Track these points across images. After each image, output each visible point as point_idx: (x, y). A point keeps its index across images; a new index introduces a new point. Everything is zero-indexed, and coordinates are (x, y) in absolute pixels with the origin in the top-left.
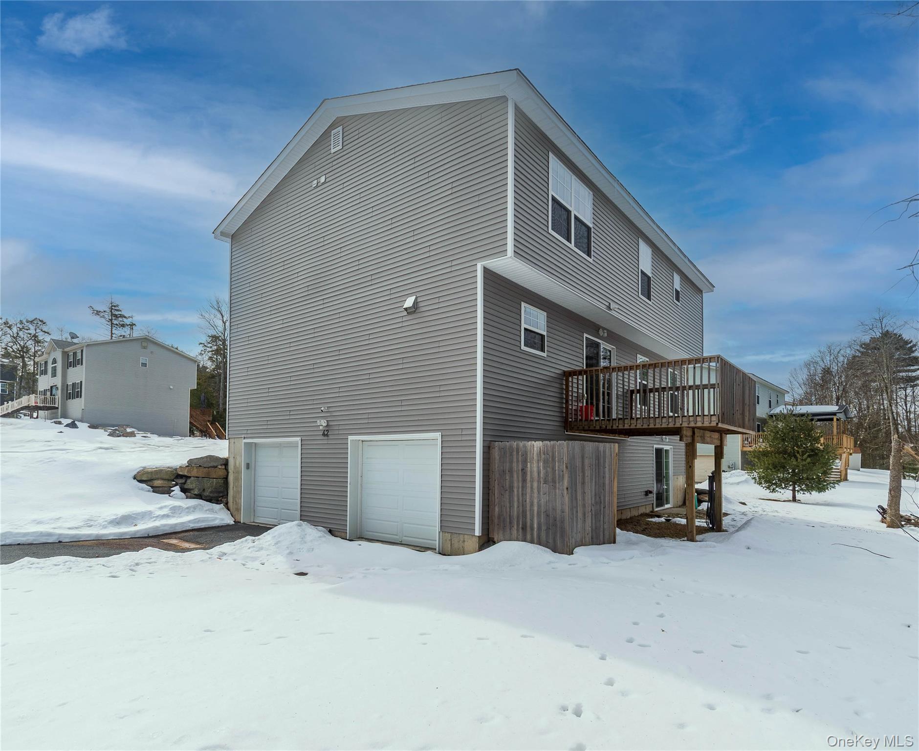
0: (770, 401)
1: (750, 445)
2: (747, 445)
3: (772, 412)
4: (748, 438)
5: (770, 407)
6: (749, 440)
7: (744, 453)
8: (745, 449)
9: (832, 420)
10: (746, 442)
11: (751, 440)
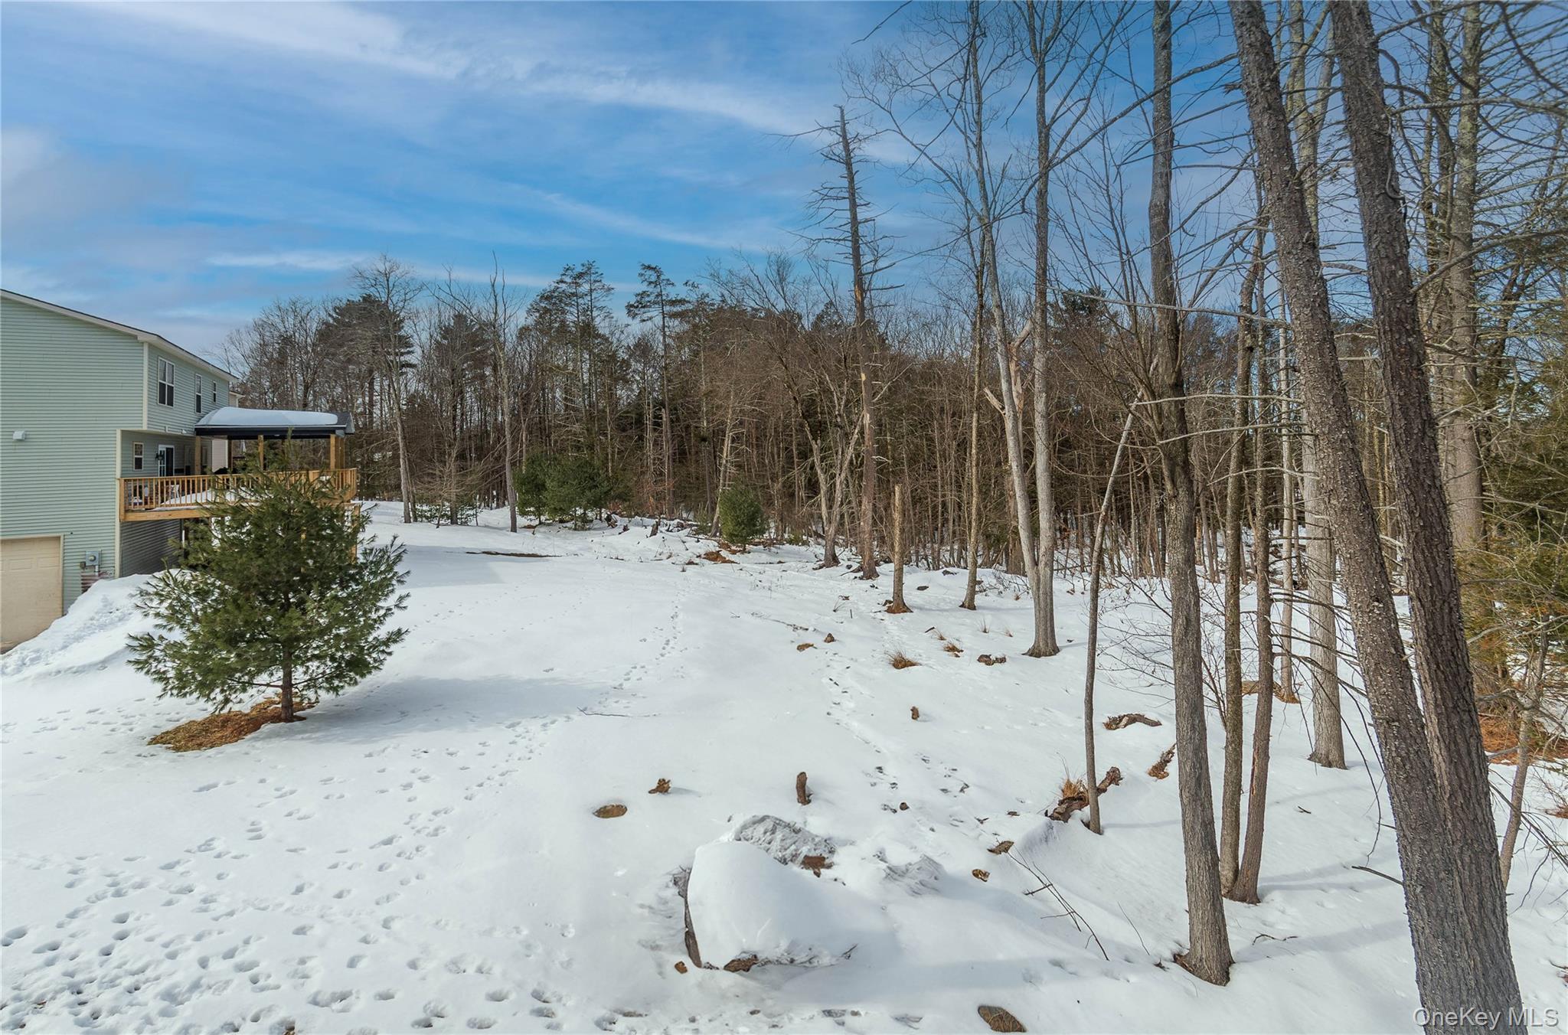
0: (199, 398)
1: (148, 507)
2: (138, 507)
3: (203, 422)
4: (140, 487)
5: (199, 410)
6: (146, 492)
7: (128, 527)
8: (132, 517)
9: (329, 437)
10: (137, 500)
11: (151, 491)
